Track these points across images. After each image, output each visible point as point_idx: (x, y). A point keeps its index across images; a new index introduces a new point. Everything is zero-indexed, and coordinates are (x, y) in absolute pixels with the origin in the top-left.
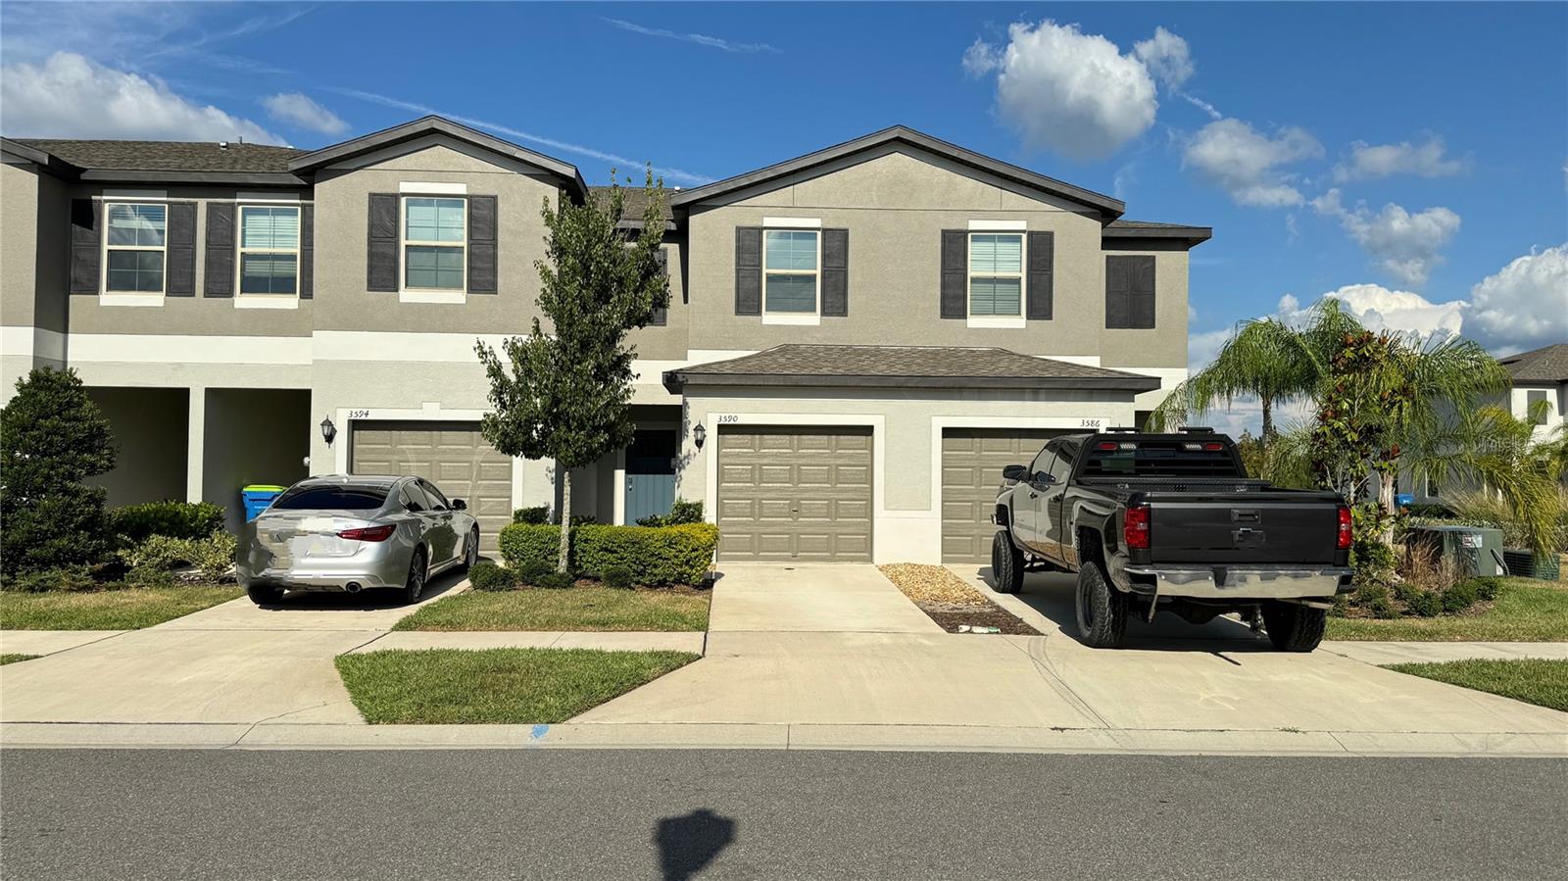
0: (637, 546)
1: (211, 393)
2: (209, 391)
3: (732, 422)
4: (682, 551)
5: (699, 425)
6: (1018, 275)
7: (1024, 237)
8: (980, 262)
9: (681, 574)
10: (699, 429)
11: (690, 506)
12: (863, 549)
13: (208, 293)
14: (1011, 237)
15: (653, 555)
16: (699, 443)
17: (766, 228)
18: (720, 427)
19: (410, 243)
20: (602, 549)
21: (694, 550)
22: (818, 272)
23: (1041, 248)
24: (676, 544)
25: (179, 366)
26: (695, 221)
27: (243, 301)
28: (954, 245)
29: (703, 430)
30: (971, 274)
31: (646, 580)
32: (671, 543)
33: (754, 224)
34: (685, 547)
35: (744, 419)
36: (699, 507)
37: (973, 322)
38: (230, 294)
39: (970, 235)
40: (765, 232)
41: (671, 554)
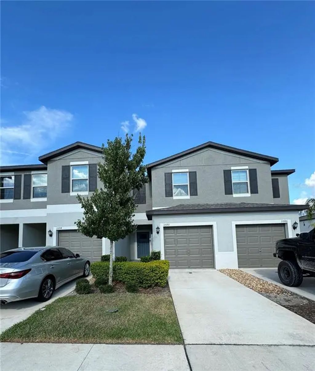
0: (139, 272)
1: (25, 225)
2: (24, 224)
3: (168, 226)
4: (157, 274)
5: (158, 227)
6: (247, 181)
7: (248, 171)
8: (235, 179)
9: (157, 283)
10: (158, 228)
11: (156, 253)
12: (212, 264)
13: (24, 198)
14: (244, 171)
15: (146, 276)
16: (158, 233)
17: (173, 173)
18: (164, 227)
19: (73, 179)
20: (125, 273)
21: (162, 273)
22: (188, 184)
23: (253, 174)
24: (155, 271)
25: (17, 218)
26: (153, 172)
27: (33, 200)
28: (227, 174)
29: (159, 228)
30: (233, 182)
31: (144, 285)
32: (153, 270)
33: (170, 172)
34: (158, 272)
35: (171, 225)
36: (159, 253)
37: (235, 195)
38: (30, 198)
39: (232, 171)
40: (173, 174)
41: (153, 275)
